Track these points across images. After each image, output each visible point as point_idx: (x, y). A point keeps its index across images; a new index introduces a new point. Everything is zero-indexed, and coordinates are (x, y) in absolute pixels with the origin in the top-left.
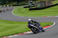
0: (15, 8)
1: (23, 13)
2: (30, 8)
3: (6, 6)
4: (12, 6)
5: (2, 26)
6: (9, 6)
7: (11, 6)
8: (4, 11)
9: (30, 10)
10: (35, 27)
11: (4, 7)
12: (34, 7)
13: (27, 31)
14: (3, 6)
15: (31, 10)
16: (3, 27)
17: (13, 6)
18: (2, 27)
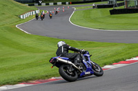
0: (75, 8)
1: (95, 20)
2: (112, 9)
3: (55, 4)
4: (69, 4)
5: (47, 51)
6: (63, 3)
7: (67, 3)
8: (51, 17)
9: (112, 12)
10: (70, 63)
11: (51, 6)
12: (122, 7)
13: (105, 65)
14: (48, 4)
15: (114, 14)
16: (49, 53)
17: (73, 3)
18: (46, 54)
